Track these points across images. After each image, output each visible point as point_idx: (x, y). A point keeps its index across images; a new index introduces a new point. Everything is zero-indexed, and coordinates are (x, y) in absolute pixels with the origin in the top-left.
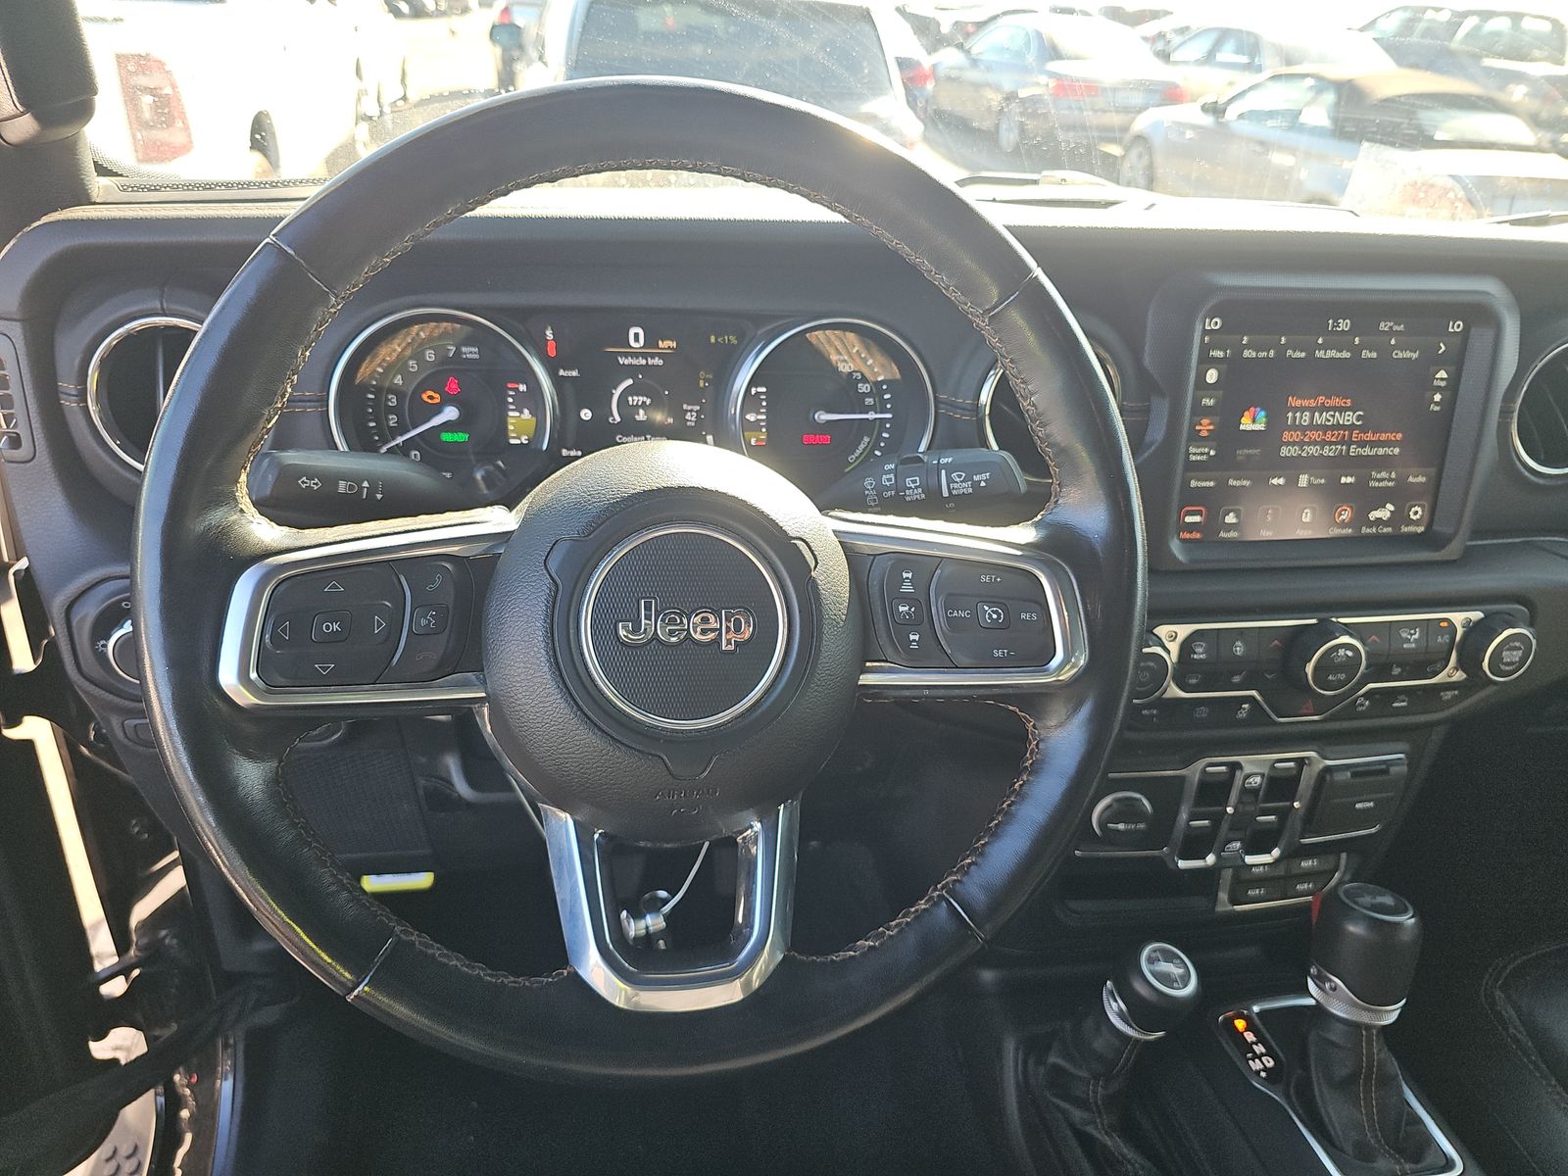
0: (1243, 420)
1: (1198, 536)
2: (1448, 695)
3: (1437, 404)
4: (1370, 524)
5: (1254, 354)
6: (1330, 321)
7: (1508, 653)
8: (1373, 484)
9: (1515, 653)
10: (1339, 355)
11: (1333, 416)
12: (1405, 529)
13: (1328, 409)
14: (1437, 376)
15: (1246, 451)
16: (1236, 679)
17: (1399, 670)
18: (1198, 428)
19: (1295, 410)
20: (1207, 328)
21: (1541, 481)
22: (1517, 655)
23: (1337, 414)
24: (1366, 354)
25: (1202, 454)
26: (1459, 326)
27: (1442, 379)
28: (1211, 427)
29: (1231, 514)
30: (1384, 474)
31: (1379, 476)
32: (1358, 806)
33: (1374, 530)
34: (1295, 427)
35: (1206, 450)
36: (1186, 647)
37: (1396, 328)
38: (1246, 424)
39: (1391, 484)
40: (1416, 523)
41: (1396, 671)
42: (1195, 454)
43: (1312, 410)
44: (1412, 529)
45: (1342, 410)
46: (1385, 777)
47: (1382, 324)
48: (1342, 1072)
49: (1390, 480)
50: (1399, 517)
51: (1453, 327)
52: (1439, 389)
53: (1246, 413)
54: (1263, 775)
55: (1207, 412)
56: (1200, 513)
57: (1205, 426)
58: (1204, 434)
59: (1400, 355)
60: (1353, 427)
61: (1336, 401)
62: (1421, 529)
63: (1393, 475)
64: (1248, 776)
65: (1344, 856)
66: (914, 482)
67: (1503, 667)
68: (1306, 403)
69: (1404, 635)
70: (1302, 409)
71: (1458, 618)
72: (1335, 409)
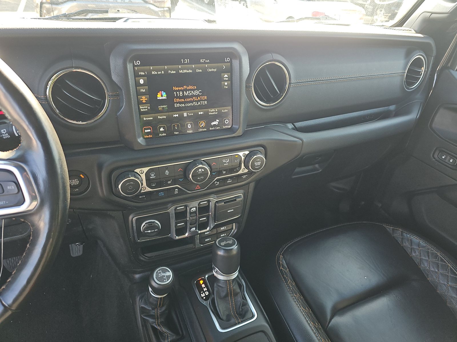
0: (158, 96)
1: (151, 136)
2: (244, 177)
3: (226, 86)
4: (212, 127)
5: (156, 73)
6: (182, 60)
7: (256, 163)
8: (210, 114)
9: (258, 163)
10: (188, 71)
11: (191, 92)
12: (224, 127)
13: (189, 90)
14: (225, 76)
15: (162, 106)
16: (169, 182)
17: (225, 172)
18: (141, 100)
19: (176, 91)
20: (135, 64)
21: (265, 108)
22: (259, 163)
23: (192, 91)
24: (198, 71)
25: (145, 109)
26: (228, 60)
27: (226, 77)
28: (147, 99)
29: (162, 128)
30: (213, 110)
31: (212, 111)
32: (228, 211)
33: (214, 128)
34: (177, 97)
35: (147, 107)
36: (147, 175)
37: (206, 61)
38: (159, 97)
39: (216, 113)
40: (228, 125)
41: (224, 172)
42: (143, 109)
43: (183, 91)
44: (226, 127)
45: (193, 90)
46: (235, 202)
47: (201, 60)
48: (223, 294)
49: (216, 112)
50: (221, 123)
51: (226, 60)
52: (226, 81)
53: (158, 93)
54: (196, 207)
55: (143, 94)
56: (150, 129)
57: (144, 99)
58: (144, 101)
59: (210, 70)
60: (198, 95)
61: (190, 87)
62: (229, 127)
63: (216, 110)
64: (191, 208)
65: (234, 224)
66: (4, 131)
67: (256, 167)
68: (180, 88)
69: (224, 161)
70: (179, 91)
71: (241, 154)
72: (191, 90)
